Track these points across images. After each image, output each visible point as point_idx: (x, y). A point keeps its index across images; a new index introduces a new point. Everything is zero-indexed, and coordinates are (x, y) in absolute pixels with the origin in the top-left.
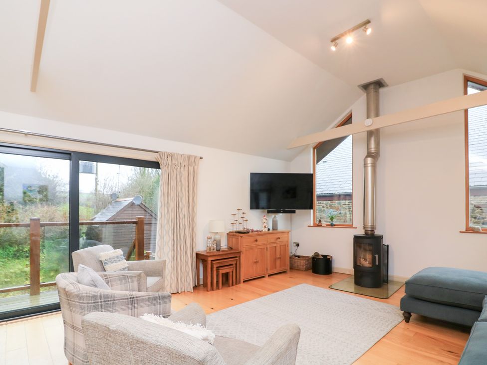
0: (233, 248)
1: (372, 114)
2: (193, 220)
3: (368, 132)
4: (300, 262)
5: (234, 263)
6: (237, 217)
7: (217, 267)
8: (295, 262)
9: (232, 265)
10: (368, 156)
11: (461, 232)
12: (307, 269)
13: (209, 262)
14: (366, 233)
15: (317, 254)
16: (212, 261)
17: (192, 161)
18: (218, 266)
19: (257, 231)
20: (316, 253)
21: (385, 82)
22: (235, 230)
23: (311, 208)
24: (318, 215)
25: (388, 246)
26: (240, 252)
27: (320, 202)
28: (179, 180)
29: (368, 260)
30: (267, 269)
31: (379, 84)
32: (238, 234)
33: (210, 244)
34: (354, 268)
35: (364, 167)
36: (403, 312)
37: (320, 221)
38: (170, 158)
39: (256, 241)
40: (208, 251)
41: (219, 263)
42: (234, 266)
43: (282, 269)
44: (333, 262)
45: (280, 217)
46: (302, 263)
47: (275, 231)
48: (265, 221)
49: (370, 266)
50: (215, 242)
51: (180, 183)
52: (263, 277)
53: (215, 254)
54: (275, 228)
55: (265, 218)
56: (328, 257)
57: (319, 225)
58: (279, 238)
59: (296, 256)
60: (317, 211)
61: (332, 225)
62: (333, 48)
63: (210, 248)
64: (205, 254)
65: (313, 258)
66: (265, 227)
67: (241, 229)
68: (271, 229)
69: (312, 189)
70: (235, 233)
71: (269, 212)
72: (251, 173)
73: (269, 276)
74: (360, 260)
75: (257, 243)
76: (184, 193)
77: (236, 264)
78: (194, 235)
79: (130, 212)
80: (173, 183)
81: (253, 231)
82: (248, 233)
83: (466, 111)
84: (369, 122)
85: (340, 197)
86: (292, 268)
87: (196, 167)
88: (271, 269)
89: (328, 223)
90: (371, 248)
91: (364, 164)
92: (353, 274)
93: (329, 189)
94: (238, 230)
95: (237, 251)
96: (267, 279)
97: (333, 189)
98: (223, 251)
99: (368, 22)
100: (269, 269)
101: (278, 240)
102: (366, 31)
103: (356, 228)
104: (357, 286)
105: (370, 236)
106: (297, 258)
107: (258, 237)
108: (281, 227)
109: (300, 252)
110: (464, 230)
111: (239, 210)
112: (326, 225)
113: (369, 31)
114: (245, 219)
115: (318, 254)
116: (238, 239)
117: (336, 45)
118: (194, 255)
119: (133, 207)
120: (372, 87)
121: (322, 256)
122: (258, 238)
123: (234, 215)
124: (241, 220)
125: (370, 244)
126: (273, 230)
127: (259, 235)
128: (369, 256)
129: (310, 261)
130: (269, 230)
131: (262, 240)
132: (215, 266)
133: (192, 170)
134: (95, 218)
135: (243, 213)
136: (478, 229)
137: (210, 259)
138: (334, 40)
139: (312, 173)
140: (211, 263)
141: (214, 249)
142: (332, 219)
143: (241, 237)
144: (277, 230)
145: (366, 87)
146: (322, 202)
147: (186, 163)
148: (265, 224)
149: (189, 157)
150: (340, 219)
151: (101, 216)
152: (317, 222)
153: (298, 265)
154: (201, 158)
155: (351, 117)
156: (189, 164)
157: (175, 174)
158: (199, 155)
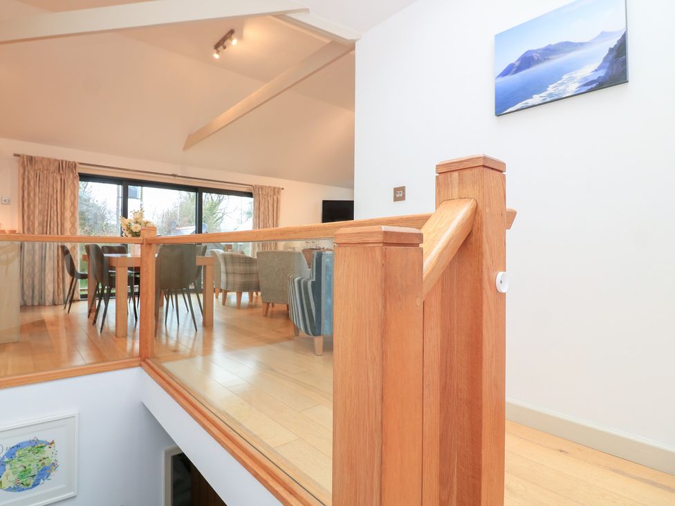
17: (276, 191)
22: (309, 247)
28: (267, 206)
38: (260, 190)
51: (267, 209)
70: (309, 250)
72: (325, 202)
80: (262, 208)
87: (279, 196)
94: (311, 248)
147: (272, 193)
149: (274, 188)
154: (282, 189)
156: (274, 194)
157: (263, 202)
158: (281, 187)
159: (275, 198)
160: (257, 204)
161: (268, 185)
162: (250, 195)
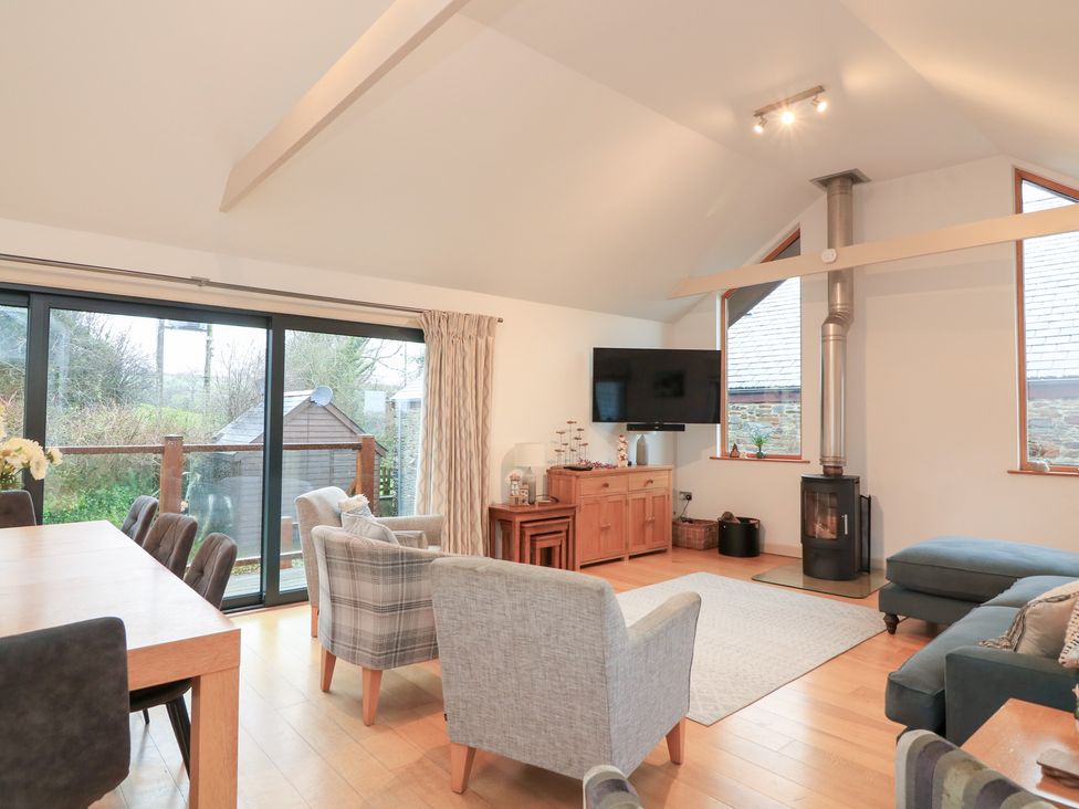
0: (561, 499)
1: (838, 239)
2: (484, 442)
3: (829, 273)
4: (695, 532)
5: (564, 528)
6: (566, 438)
7: (532, 536)
8: (683, 532)
9: (560, 532)
10: (829, 321)
11: (1010, 472)
12: (708, 547)
13: (518, 525)
14: (826, 473)
15: (728, 516)
16: (521, 522)
17: (484, 325)
18: (534, 533)
19: (607, 466)
20: (727, 513)
21: (863, 176)
22: (563, 464)
23: (717, 420)
24: (730, 434)
25: (869, 499)
26: (574, 508)
27: (736, 405)
28: (460, 364)
29: (829, 525)
30: (627, 545)
31: (852, 178)
32: (569, 471)
33: (516, 489)
34: (802, 542)
35: (823, 341)
36: (884, 614)
37: (735, 447)
38: (443, 323)
39: (606, 485)
40: (513, 504)
41: (534, 527)
42: (564, 534)
43: (656, 546)
44: (761, 532)
45: (654, 439)
46: (697, 535)
47: (641, 468)
48: (622, 445)
49: (834, 537)
50: (526, 486)
51: (461, 371)
52: (619, 560)
53: (527, 509)
54: (641, 460)
55: (623, 439)
56: (752, 522)
57: (734, 455)
58: (652, 482)
59: (685, 520)
60: (730, 426)
61: (760, 457)
62: (758, 129)
63: (517, 499)
64: (507, 508)
65: (721, 523)
66: (623, 458)
67: (574, 462)
68: (634, 462)
69: (719, 377)
70: (564, 470)
71: (630, 428)
72: (598, 352)
73: (631, 557)
74: (814, 527)
75: (607, 490)
76: (469, 390)
77: (567, 531)
78: (486, 471)
79: (305, 423)
80: (448, 371)
81: (598, 465)
82: (590, 469)
83: (1019, 245)
84: (829, 255)
85: (778, 395)
86: (676, 545)
87: (490, 339)
88: (634, 544)
89: (752, 452)
90: (834, 500)
91: (823, 336)
92: (801, 556)
93: (757, 378)
94: (568, 464)
95: (569, 506)
96: (626, 563)
97: (765, 378)
98: (540, 504)
99: (821, 89)
100: (630, 543)
101: (650, 486)
102: (816, 106)
103: (809, 462)
104: (807, 578)
105: (832, 478)
106: (687, 523)
107: (609, 478)
108: (654, 459)
109: (695, 511)
110: (1018, 469)
111: (570, 423)
112: (748, 455)
113: (823, 106)
114: (582, 442)
115: (731, 515)
116: (571, 481)
117: (763, 123)
118: (486, 511)
119: (313, 410)
120: (837, 183)
121: (738, 518)
122: (609, 480)
123: (561, 433)
124: (574, 444)
125: (832, 494)
126: (638, 464)
127: (611, 474)
128: (831, 520)
129: (715, 530)
130: (630, 464)
131: (617, 486)
132: (528, 533)
133: (484, 345)
134: (221, 435)
135: (579, 430)
136: (1042, 466)
137: (518, 519)
138: (759, 114)
139: (718, 349)
140: (521, 527)
141: (523, 501)
142: (759, 443)
143: (577, 477)
144: (645, 464)
145: (826, 182)
146: (741, 406)
147: (474, 331)
148: (623, 453)
149: (480, 319)
150: (782, 446)
151: (234, 431)
152: (730, 451)
153: (689, 538)
154: (500, 321)
155: (799, 237)
156: (479, 334)
157: (452, 354)
158: (498, 316)
159: (482, 342)
160: (434, 361)
161: (463, 311)
162: (417, 335)
